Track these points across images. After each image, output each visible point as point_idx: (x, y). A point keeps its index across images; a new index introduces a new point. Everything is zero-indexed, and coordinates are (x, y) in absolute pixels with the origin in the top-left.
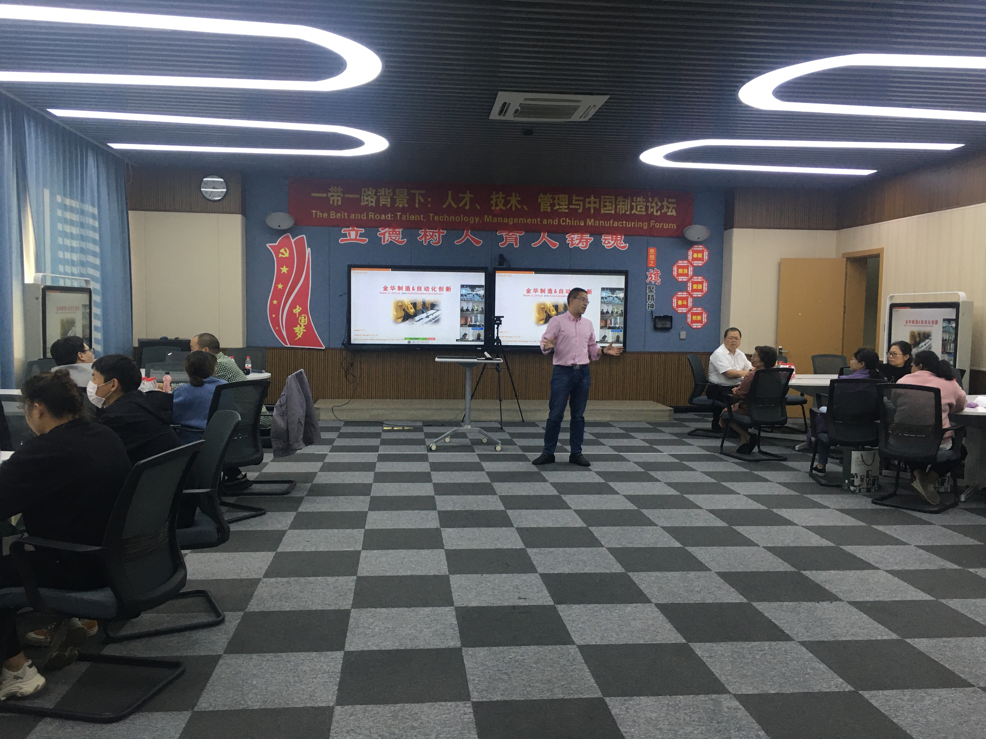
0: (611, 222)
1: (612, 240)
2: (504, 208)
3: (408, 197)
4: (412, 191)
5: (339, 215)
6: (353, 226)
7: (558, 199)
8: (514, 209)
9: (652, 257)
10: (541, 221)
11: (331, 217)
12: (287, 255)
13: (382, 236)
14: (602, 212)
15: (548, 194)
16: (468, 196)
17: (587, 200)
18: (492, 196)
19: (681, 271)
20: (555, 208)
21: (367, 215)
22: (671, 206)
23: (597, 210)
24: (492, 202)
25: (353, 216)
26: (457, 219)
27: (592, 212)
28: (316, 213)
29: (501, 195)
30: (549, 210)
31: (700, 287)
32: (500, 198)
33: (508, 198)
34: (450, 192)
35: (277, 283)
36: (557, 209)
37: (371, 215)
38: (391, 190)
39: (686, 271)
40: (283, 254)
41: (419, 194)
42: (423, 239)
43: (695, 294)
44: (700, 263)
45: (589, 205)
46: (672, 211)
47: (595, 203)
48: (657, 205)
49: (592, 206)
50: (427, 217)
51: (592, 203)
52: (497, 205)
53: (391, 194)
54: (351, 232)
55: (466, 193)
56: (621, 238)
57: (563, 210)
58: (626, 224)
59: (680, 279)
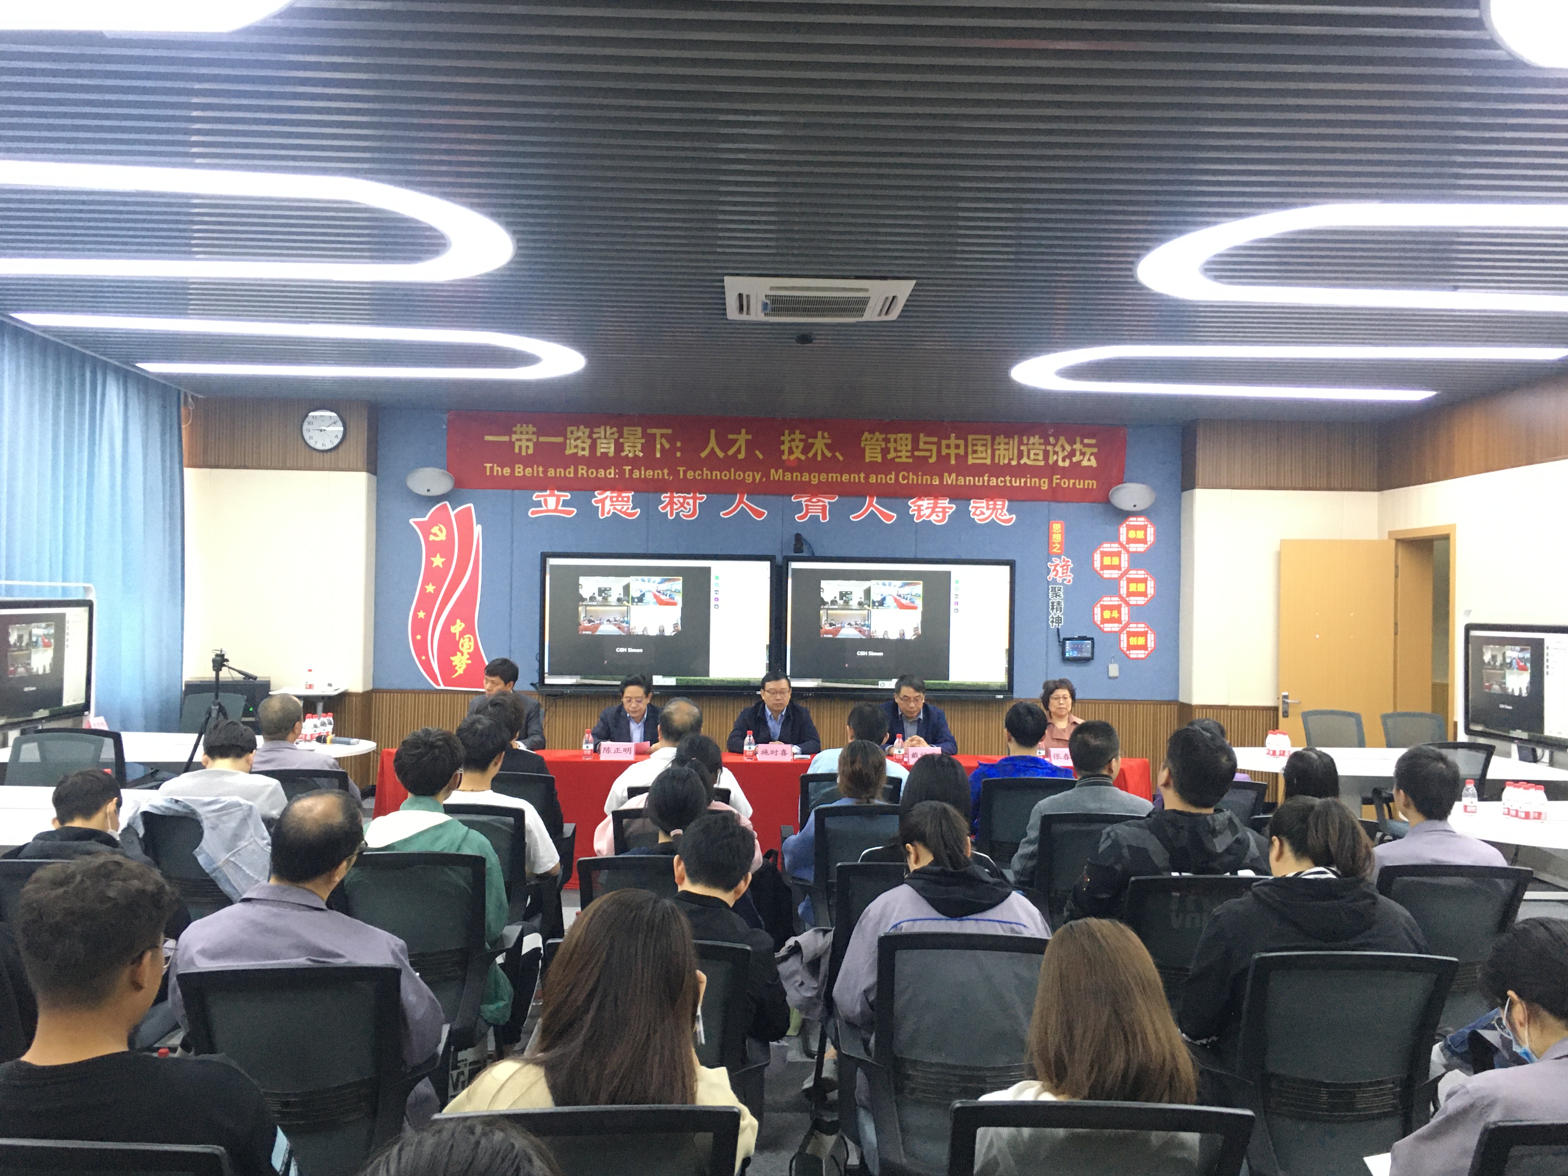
0: (986, 478)
1: (988, 509)
2: (803, 457)
3: (643, 441)
4: (650, 431)
5: (528, 471)
6: (552, 489)
7: (895, 441)
8: (819, 458)
9: (1057, 537)
11: (517, 474)
12: (442, 537)
13: (600, 505)
14: (970, 461)
15: (877, 434)
16: (742, 438)
17: (944, 442)
18: (782, 438)
19: (1107, 561)
20: (889, 457)
21: (576, 472)
22: (1088, 451)
23: (962, 459)
24: (782, 447)
25: (551, 473)
26: (725, 476)
27: (953, 462)
28: (492, 469)
29: (798, 435)
30: (879, 460)
31: (1141, 587)
32: (797, 441)
33: (810, 441)
34: (713, 432)
35: (425, 582)
36: (893, 459)
37: (582, 471)
38: (615, 429)
39: (1116, 561)
40: (436, 535)
41: (662, 436)
42: (668, 508)
43: (1133, 600)
44: (1141, 548)
45: (948, 451)
46: (1089, 460)
47: (957, 447)
48: (1064, 449)
49: (953, 452)
50: (674, 472)
51: (953, 446)
52: (791, 452)
53: (616, 436)
54: (549, 499)
55: (739, 433)
56: (1003, 506)
57: (904, 460)
58: (1011, 481)
59: (1107, 574)
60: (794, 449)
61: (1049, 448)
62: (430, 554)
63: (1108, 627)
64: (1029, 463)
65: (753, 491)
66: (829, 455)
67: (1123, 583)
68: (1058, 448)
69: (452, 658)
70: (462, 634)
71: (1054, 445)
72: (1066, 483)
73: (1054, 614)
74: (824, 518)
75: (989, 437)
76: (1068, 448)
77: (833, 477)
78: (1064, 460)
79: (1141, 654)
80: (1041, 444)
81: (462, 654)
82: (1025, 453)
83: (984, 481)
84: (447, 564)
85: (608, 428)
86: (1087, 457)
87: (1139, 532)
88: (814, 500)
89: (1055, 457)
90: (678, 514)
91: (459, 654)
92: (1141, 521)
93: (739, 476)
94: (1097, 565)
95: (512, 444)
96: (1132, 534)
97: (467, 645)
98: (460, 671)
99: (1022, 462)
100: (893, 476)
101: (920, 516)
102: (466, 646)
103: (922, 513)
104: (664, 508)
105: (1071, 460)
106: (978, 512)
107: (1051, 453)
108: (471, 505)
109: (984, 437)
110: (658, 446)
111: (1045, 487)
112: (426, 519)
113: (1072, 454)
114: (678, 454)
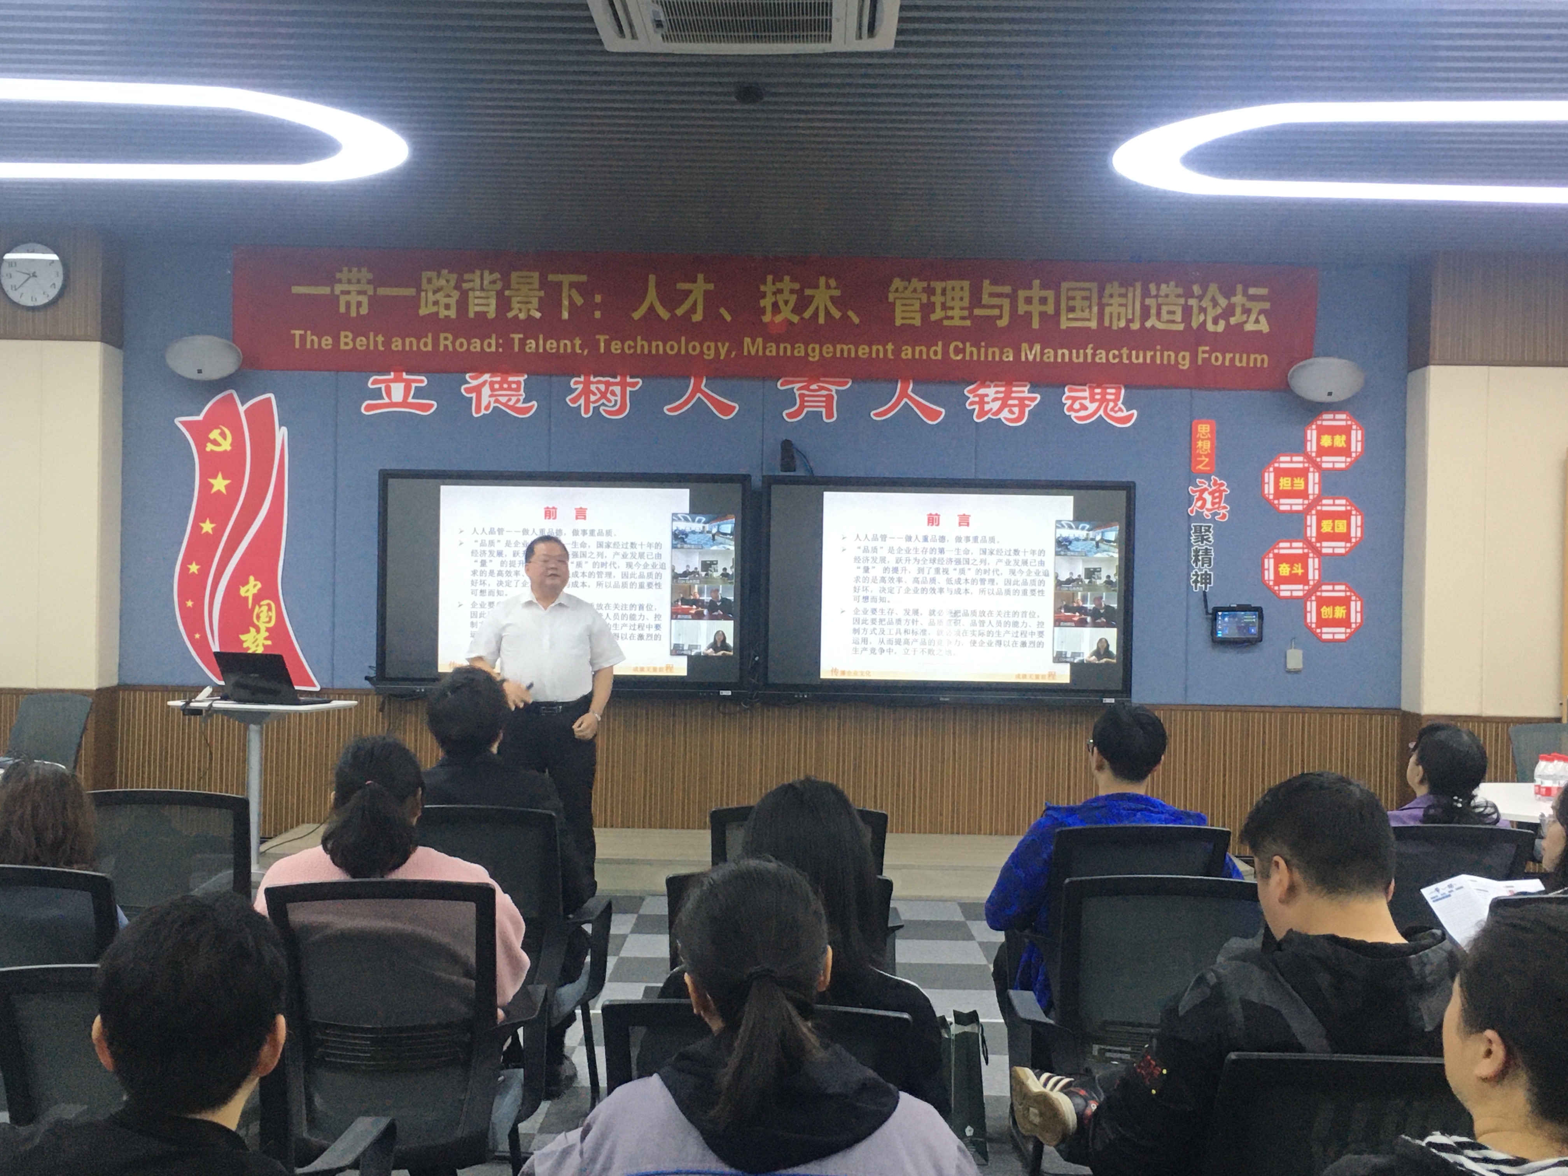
0: (1089, 351)
1: (1092, 400)
2: (795, 319)
3: (542, 293)
4: (551, 277)
5: (361, 341)
6: (398, 371)
7: (944, 291)
8: (821, 320)
9: (1204, 446)
10: (897, 352)
11: (342, 347)
12: (226, 445)
13: (474, 395)
14: (1064, 324)
15: (914, 281)
16: (700, 289)
17: (1022, 294)
18: (763, 288)
19: (1285, 483)
20: (933, 317)
21: (436, 343)
22: (1256, 307)
23: (1051, 320)
24: (763, 303)
25: (397, 344)
26: (671, 348)
27: (1036, 325)
28: (303, 338)
29: (787, 283)
30: (917, 322)
31: (1341, 526)
32: (786, 292)
33: (808, 292)
34: (652, 279)
35: (200, 518)
36: (941, 320)
37: (446, 341)
38: (497, 275)
39: (1299, 483)
40: (215, 443)
41: (572, 285)
42: (582, 401)
43: (1328, 547)
44: (1340, 462)
45: (1027, 308)
46: (1257, 321)
47: (1043, 301)
48: (1215, 304)
49: (1036, 309)
50: (590, 343)
51: (1036, 301)
52: (776, 310)
53: (499, 286)
54: (393, 386)
55: (694, 281)
56: (1117, 396)
57: (957, 322)
58: (1129, 357)
59: (1285, 505)
60: (781, 304)
61: (1192, 302)
62: (208, 473)
63: (1286, 590)
64: (1160, 326)
65: (716, 372)
66: (836, 314)
67: (1312, 520)
68: (1206, 303)
69: (243, 637)
70: (258, 599)
71: (1201, 298)
72: (1218, 359)
73: (1200, 569)
74: (830, 415)
75: (1094, 286)
76: (1223, 302)
77: (845, 349)
78: (1215, 322)
79: (1340, 633)
80: (1178, 296)
81: (258, 631)
82: (1153, 311)
83: (1086, 355)
84: (234, 489)
85: (486, 273)
86: (1253, 317)
87: (1337, 437)
88: (814, 387)
89: (1202, 318)
90: (596, 409)
91: (253, 630)
92: (1341, 419)
93: (694, 348)
94: (1269, 489)
95: (333, 300)
96: (1326, 441)
97: (265, 616)
99: (1148, 324)
100: (939, 348)
101: (982, 413)
102: (264, 617)
103: (987, 407)
104: (574, 401)
105: (1228, 322)
106: (1077, 406)
107: (1195, 310)
108: (272, 396)
109: (1087, 285)
110: (566, 303)
111: (1185, 365)
112: (200, 418)
113: (1229, 312)
114: (597, 315)
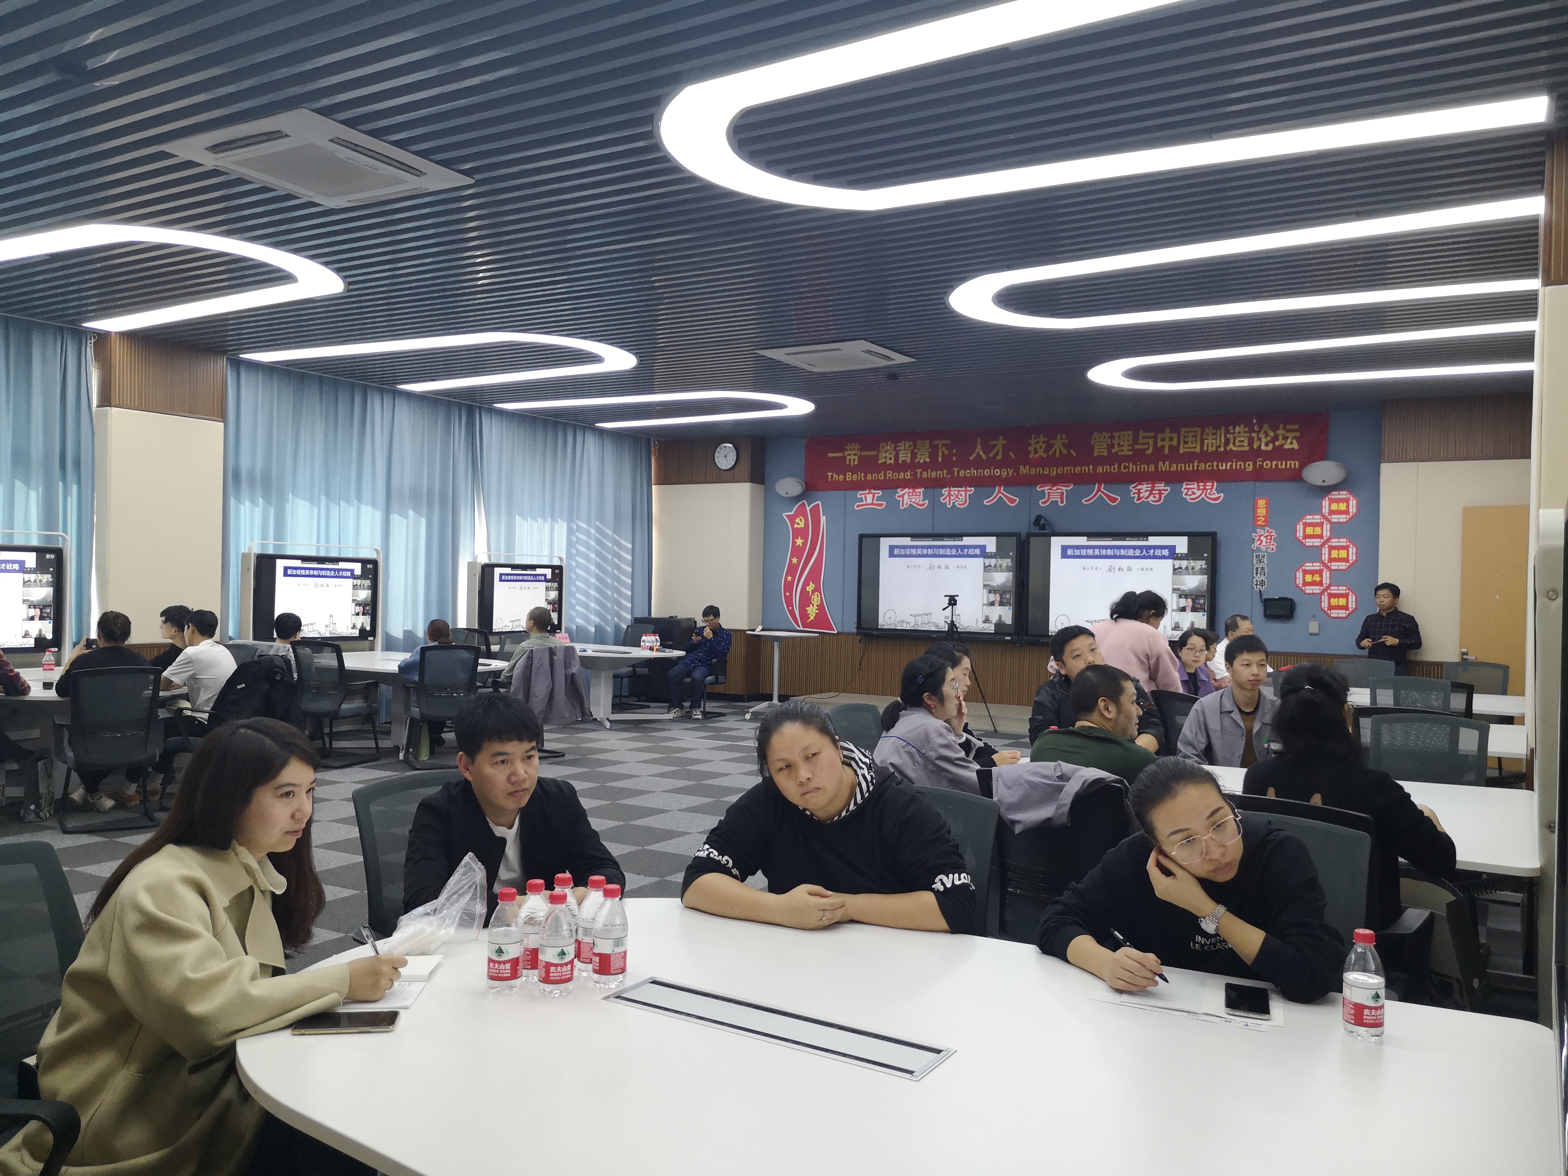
0: (1196, 464)
1: (1199, 489)
2: (1044, 455)
3: (930, 450)
4: (935, 442)
5: (855, 476)
6: (870, 489)
7: (1119, 437)
8: (1057, 455)
9: (1262, 511)
10: (1095, 469)
11: (848, 479)
12: (802, 525)
13: (901, 499)
14: (1182, 451)
15: (1104, 433)
16: (1000, 443)
17: (1160, 436)
18: (1030, 441)
19: (1309, 531)
20: (1114, 451)
21: (885, 476)
22: (1291, 435)
23: (1174, 449)
24: (1029, 449)
25: (869, 477)
26: (987, 472)
27: (1166, 451)
28: (832, 476)
29: (1042, 438)
30: (1105, 454)
31: (1343, 554)
32: (1041, 442)
33: (1051, 442)
34: (979, 440)
35: (792, 557)
36: (1117, 453)
37: (890, 474)
38: (911, 443)
39: (1318, 531)
40: (798, 524)
41: (944, 445)
42: (947, 499)
43: (1334, 566)
44: (1343, 518)
45: (1162, 443)
46: (1291, 443)
47: (1171, 439)
48: (1267, 435)
49: (1167, 444)
50: (950, 472)
51: (1167, 439)
52: (1036, 452)
53: (912, 447)
54: (867, 495)
55: (998, 440)
56: (1213, 486)
57: (1126, 453)
58: (1218, 466)
59: (1309, 542)
60: (1039, 449)
61: (1254, 435)
62: (795, 537)
63: (1309, 589)
64: (1234, 449)
65: (1007, 483)
66: (1065, 452)
68: (1261, 435)
69: (807, 609)
70: (813, 592)
71: (1258, 432)
72: (1267, 465)
73: (1259, 578)
74: (1062, 502)
75: (1199, 430)
76: (1272, 434)
77: (1069, 469)
78: (1267, 445)
79: (1342, 613)
80: (1245, 432)
81: (813, 606)
82: (1232, 441)
83: (1193, 466)
84: (804, 544)
85: (907, 442)
86: (1289, 441)
87: (1341, 504)
88: (1055, 488)
89: (1259, 443)
90: (954, 503)
91: (811, 605)
92: (1344, 494)
93: (997, 472)
94: (1300, 534)
95: (844, 458)
96: (1334, 507)
97: (816, 599)
98: (812, 618)
99: (1228, 448)
100: (1116, 466)
101: (1139, 498)
102: (815, 601)
103: (1141, 495)
104: (944, 500)
105: (1274, 445)
107: (1255, 439)
108: (819, 502)
109: (1195, 429)
110: (940, 454)
111: (1249, 469)
112: (792, 513)
113: (1276, 438)
114: (954, 458)
